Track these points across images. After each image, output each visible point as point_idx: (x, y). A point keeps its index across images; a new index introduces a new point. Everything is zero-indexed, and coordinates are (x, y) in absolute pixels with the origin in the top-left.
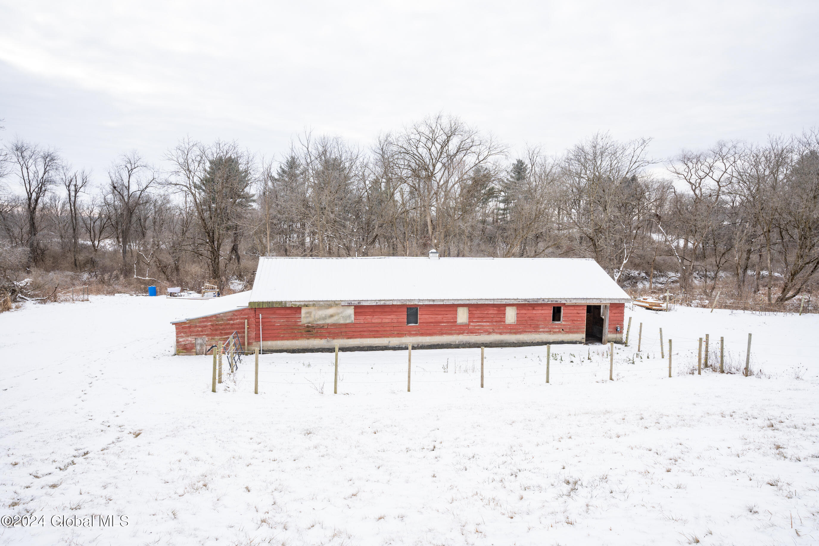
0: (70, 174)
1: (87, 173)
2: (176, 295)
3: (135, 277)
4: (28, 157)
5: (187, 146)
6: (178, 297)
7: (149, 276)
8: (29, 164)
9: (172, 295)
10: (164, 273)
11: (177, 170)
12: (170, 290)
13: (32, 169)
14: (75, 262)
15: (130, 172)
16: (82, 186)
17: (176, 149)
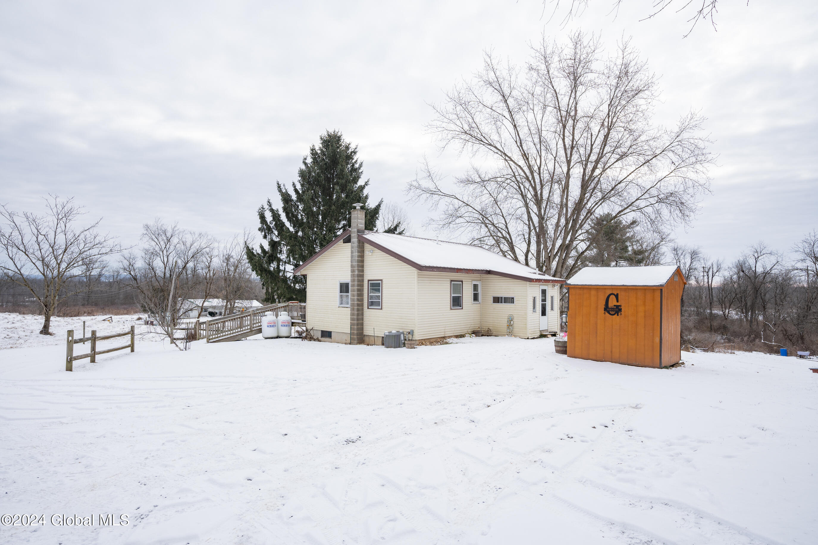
0: (709, 264)
1: (720, 261)
2: (806, 357)
3: (762, 341)
4: (680, 254)
5: (813, 238)
6: (807, 359)
7: (775, 342)
8: (681, 258)
9: (801, 357)
10: (791, 340)
11: (803, 258)
12: (799, 353)
13: (682, 261)
14: (711, 327)
15: (757, 259)
16: (717, 271)
17: (802, 242)
